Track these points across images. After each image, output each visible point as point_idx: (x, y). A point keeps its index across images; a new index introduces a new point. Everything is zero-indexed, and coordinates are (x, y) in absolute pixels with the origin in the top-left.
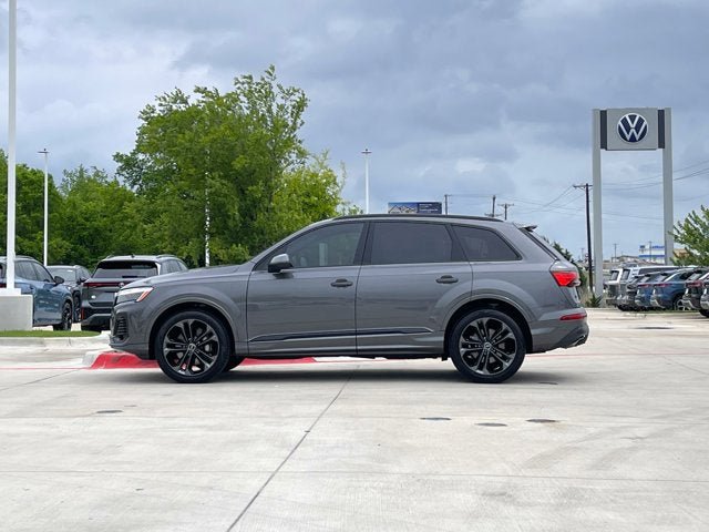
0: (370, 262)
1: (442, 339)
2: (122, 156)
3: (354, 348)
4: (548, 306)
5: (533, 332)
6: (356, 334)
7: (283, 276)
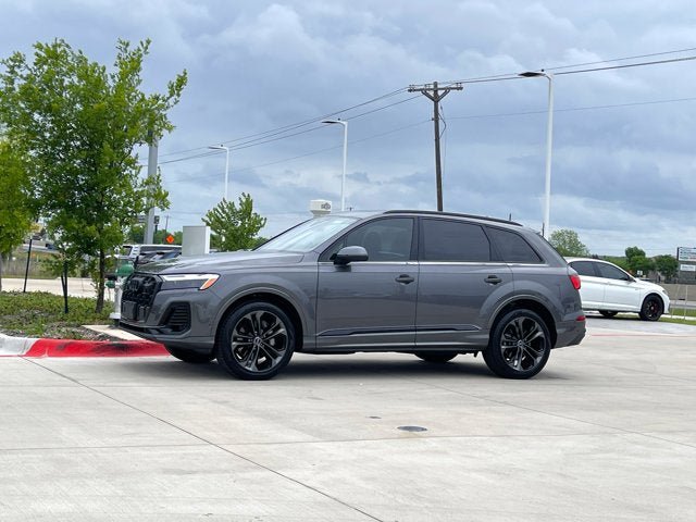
0: (424, 259)
1: (487, 336)
3: (413, 344)
6: (416, 331)
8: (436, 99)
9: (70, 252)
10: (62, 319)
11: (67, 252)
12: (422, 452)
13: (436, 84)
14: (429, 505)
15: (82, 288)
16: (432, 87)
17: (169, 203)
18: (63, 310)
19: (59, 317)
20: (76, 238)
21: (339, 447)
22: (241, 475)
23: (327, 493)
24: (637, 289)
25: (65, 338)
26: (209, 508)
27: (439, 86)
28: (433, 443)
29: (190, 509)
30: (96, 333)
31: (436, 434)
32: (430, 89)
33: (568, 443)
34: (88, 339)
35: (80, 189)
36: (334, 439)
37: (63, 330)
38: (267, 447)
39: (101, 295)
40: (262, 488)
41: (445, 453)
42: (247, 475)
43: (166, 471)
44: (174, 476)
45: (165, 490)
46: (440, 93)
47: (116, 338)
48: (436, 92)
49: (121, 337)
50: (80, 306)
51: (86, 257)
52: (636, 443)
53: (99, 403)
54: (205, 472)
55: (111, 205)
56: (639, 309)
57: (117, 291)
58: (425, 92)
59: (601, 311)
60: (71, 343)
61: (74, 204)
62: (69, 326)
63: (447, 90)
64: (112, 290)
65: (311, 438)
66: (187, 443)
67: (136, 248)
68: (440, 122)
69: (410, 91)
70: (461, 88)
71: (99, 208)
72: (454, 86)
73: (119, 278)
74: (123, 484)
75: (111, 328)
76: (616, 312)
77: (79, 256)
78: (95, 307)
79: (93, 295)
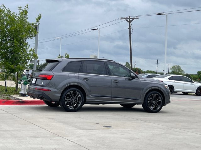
8: (130, 22)
9: (7, 73)
10: (5, 94)
11: (6, 73)
12: (109, 133)
13: (129, 17)
14: (106, 147)
15: (11, 84)
16: (128, 18)
17: (38, 57)
18: (5, 91)
19: (4, 93)
20: (9, 68)
21: (84, 131)
22: (53, 138)
23: (77, 143)
24: (194, 85)
25: (5, 99)
26: (41, 146)
27: (131, 18)
28: (113, 131)
29: (36, 146)
30: (15, 98)
31: (115, 128)
32: (127, 19)
33: (155, 131)
34: (12, 100)
35: (10, 52)
36: (83, 129)
37: (5, 97)
38: (62, 131)
39: (17, 86)
40: (58, 141)
41: (116, 133)
42: (54, 138)
43: (31, 137)
44: (33, 138)
45: (29, 141)
46: (131, 20)
47: (21, 99)
48: (130, 19)
49: (22, 99)
50: (11, 90)
51: (12, 74)
52: (177, 132)
53: (14, 118)
54: (42, 137)
55: (20, 57)
56: (195, 91)
57: (21, 84)
58: (126, 19)
59: (183, 92)
60: (7, 101)
61: (8, 57)
62: (6, 95)
63: (133, 19)
64: (20, 84)
65: (76, 129)
66: (39, 129)
67: (31, 71)
68: (131, 29)
69: (121, 19)
70: (138, 18)
71: (16, 58)
72: (136, 17)
73: (22, 81)
74: (18, 140)
75: (20, 96)
76: (188, 93)
77: (10, 73)
78: (15, 90)
79: (15, 86)
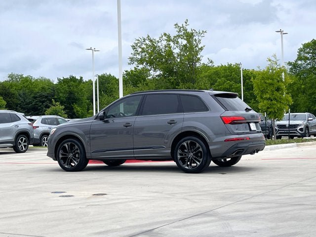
0: (142, 114)
1: (170, 151)
2: (291, 63)
3: (133, 155)
4: (217, 134)
5: (211, 148)
6: (133, 149)
7: (107, 122)
